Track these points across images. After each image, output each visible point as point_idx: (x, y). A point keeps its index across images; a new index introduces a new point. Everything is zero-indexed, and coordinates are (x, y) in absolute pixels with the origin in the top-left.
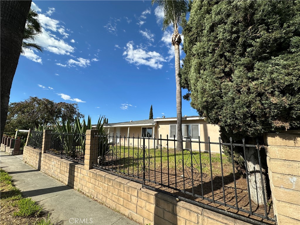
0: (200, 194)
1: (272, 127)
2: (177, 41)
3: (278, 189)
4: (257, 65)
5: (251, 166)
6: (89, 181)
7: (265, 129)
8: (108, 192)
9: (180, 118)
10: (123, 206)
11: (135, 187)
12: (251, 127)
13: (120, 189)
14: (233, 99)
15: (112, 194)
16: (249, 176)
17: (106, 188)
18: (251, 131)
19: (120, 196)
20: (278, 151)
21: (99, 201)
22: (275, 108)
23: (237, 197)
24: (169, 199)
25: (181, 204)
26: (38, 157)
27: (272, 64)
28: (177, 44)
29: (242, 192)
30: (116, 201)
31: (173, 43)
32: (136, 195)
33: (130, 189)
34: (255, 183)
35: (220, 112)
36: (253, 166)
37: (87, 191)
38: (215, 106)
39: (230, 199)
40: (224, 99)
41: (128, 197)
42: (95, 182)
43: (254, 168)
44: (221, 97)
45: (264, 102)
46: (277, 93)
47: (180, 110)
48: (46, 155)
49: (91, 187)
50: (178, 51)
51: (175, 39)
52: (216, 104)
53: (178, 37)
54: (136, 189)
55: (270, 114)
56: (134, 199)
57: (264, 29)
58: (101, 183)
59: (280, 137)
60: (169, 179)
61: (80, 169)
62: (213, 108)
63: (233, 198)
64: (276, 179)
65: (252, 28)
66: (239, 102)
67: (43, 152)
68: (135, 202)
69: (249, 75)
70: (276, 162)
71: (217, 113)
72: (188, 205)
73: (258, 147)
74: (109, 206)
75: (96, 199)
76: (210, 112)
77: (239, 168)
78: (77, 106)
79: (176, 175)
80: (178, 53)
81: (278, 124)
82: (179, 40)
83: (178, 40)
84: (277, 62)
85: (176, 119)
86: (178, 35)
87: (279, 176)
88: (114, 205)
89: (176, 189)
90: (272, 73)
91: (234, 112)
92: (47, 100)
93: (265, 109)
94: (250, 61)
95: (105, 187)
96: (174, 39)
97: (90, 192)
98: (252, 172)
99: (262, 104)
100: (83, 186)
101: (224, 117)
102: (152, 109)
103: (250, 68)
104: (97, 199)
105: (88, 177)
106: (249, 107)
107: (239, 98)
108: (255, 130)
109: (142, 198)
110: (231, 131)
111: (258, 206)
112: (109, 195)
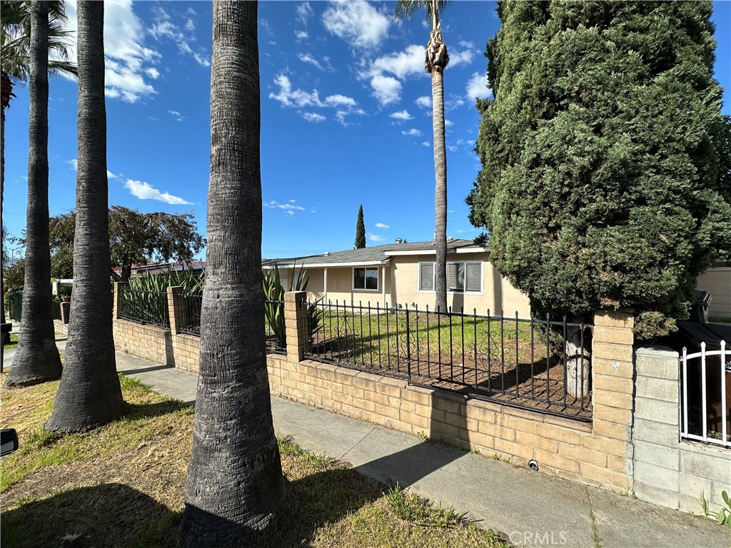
0: (499, 388)
1: (600, 305)
2: (439, 63)
3: (599, 376)
4: (591, 229)
5: (572, 349)
6: (303, 380)
7: (592, 306)
8: (343, 394)
9: (443, 250)
10: (375, 412)
11: (396, 384)
12: (576, 304)
13: (367, 388)
14: (556, 269)
15: (353, 396)
16: (568, 363)
17: (340, 390)
18: (575, 308)
19: (369, 399)
20: (605, 332)
21: (326, 408)
22: (605, 285)
23: (549, 391)
24: (454, 398)
25: (471, 402)
26: (163, 341)
27: (607, 234)
28: (438, 70)
29: (556, 384)
30: (362, 406)
31: (429, 66)
32: (398, 395)
33: (387, 388)
34: (575, 372)
35: (536, 280)
36: (575, 348)
37: (300, 395)
38: (531, 273)
39: (538, 394)
40: (544, 266)
41: (383, 399)
42: (315, 381)
43: (577, 351)
44: (540, 263)
45: (593, 276)
46: (608, 268)
47: (443, 233)
48: (184, 338)
49: (307, 389)
50: (440, 90)
51: (434, 57)
52: (532, 271)
53: (440, 51)
54: (397, 387)
55: (599, 290)
56: (394, 402)
57: (601, 195)
58: (329, 382)
59: (610, 316)
60: (440, 372)
61: (278, 362)
62: (527, 275)
63: (543, 392)
64: (598, 365)
65: (589, 188)
66: (564, 273)
67: (173, 331)
68: (397, 405)
69: (580, 238)
70: (601, 346)
71: (532, 281)
72: (481, 403)
73: (582, 327)
74: (348, 415)
75: (321, 406)
76: (522, 279)
77: (555, 351)
78: (194, 220)
79: (451, 364)
80: (440, 93)
81: (607, 302)
82: (442, 60)
83: (440, 58)
84: (612, 233)
85: (433, 252)
86: (442, 46)
87: (601, 361)
88: (358, 413)
89: (464, 384)
90: (605, 244)
91: (556, 284)
92: (124, 210)
93: (594, 284)
94: (583, 224)
95: (337, 388)
96: (430, 56)
97: (307, 396)
98: (572, 358)
99: (591, 279)
100: (290, 389)
101: (541, 288)
102: (361, 215)
103: (582, 230)
104: (323, 407)
105: (299, 374)
106: (574, 281)
107: (564, 268)
108: (581, 307)
109: (410, 399)
110: (549, 305)
111: (576, 399)
112: (346, 399)
